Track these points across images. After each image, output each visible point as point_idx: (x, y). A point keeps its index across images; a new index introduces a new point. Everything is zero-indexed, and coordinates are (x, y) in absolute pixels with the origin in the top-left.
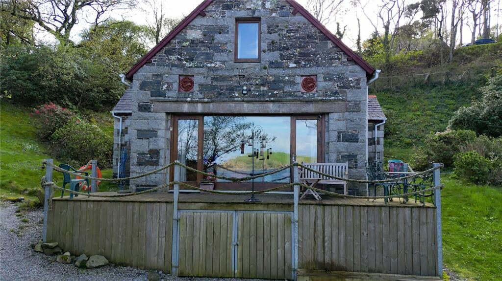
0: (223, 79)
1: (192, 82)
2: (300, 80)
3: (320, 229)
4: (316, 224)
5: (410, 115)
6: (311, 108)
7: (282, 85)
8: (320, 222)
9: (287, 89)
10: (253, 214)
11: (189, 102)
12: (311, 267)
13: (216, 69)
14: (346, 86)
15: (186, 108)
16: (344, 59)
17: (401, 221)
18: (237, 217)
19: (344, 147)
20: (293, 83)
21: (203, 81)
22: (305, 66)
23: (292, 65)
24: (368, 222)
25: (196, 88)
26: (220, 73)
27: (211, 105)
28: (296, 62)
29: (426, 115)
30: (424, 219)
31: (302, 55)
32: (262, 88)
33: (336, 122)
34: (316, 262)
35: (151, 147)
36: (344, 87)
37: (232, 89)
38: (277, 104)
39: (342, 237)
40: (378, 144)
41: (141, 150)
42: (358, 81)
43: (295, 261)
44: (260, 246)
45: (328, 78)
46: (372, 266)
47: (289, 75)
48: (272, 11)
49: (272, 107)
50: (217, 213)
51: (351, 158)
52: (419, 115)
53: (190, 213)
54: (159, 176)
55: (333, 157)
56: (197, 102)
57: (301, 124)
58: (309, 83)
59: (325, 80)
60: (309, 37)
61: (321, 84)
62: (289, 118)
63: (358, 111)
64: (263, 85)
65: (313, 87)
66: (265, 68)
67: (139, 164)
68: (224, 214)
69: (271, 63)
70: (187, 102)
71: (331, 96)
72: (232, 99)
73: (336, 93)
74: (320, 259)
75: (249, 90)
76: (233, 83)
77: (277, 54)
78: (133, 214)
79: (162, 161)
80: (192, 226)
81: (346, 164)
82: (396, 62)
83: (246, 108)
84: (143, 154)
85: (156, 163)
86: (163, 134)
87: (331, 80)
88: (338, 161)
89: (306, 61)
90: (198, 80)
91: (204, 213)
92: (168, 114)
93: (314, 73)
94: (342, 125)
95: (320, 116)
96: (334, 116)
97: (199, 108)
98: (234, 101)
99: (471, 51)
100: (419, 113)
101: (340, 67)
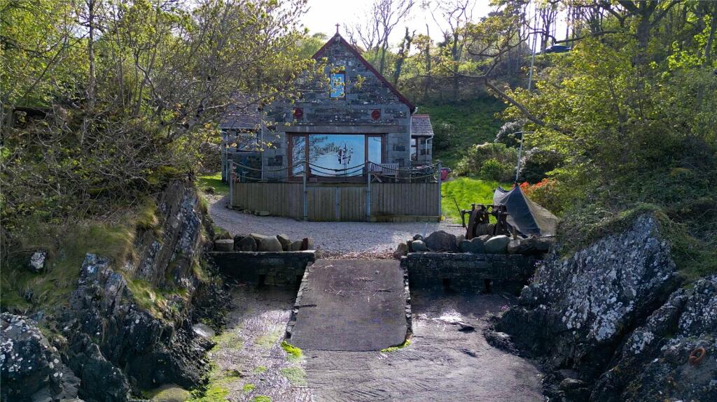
0: (322, 111)
1: (302, 113)
2: (370, 112)
3: (381, 195)
4: (379, 201)
5: (469, 129)
6: (377, 130)
7: (360, 115)
8: (381, 192)
9: (362, 118)
10: (347, 189)
11: (301, 125)
12: (377, 214)
13: (318, 104)
14: (398, 117)
15: (299, 129)
16: (397, 99)
17: (421, 190)
18: (339, 190)
19: (397, 154)
20: (366, 114)
21: (309, 112)
22: (373, 103)
23: (366, 103)
24: (406, 191)
25: (305, 116)
26: (320, 107)
27: (315, 127)
28: (369, 101)
29: (484, 129)
30: (432, 188)
31: (373, 97)
32: (347, 117)
33: (392, 139)
34: (379, 212)
35: (277, 154)
36: (397, 117)
37: (328, 118)
38: (357, 127)
39: (392, 199)
40: (428, 154)
41: (271, 156)
42: (405, 114)
43: (369, 212)
44: (351, 205)
45: (388, 111)
46: (407, 213)
47: (364, 110)
48: (353, 67)
49: (353, 129)
50: (327, 189)
51: (401, 161)
52: (477, 129)
53: (312, 188)
54: (282, 172)
55: (390, 159)
56: (306, 125)
57: (371, 139)
58: (376, 114)
59: (386, 113)
60: (376, 85)
61: (383, 115)
62: (364, 136)
63: (405, 132)
64: (348, 115)
65: (379, 117)
66: (349, 104)
67: (269, 165)
68: (331, 189)
69: (353, 101)
70: (299, 125)
71: (389, 123)
72: (328, 124)
73: (392, 121)
74: (381, 209)
75: (338, 118)
76: (329, 113)
77: (356, 95)
78: (281, 189)
79: (284, 163)
80: (314, 195)
81: (398, 164)
82: (465, 72)
83: (337, 129)
84: (272, 158)
85: (281, 164)
86: (284, 145)
87: (389, 112)
88: (393, 162)
89: (374, 100)
90: (306, 111)
91: (321, 188)
92: (286, 133)
93: (379, 108)
94: (396, 141)
95: (382, 135)
96: (391, 135)
97: (307, 129)
98: (329, 125)
99: (539, 61)
100: (477, 127)
101: (394, 104)
